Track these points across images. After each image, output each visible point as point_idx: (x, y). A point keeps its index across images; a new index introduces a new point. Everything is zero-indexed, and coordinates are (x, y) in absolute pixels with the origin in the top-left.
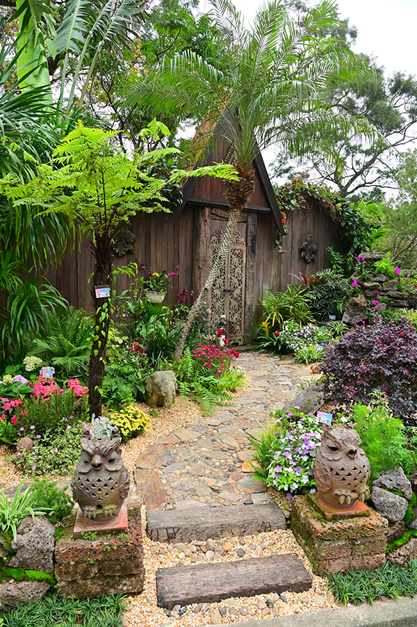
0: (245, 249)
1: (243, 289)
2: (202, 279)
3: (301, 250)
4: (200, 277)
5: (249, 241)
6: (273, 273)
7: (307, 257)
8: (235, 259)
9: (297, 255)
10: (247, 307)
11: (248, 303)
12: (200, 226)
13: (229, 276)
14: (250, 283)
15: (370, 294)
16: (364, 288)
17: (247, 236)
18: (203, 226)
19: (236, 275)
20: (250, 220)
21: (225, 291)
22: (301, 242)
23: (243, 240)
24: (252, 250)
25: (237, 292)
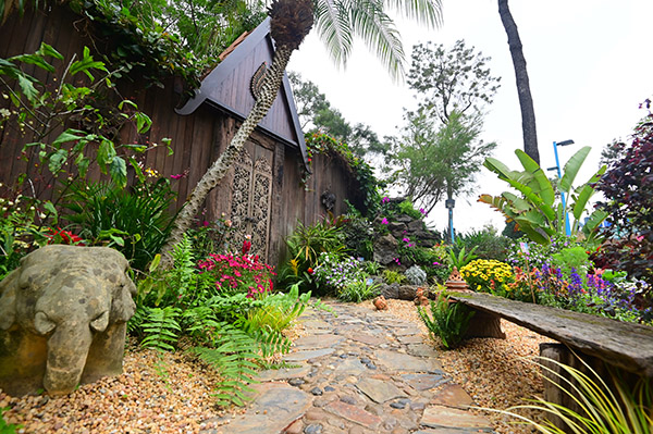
0: (271, 178)
1: (268, 223)
2: (219, 198)
3: (323, 197)
4: (217, 195)
5: (276, 171)
6: (297, 214)
7: (326, 204)
8: (261, 187)
9: (318, 202)
10: (272, 244)
11: (273, 239)
12: (221, 135)
13: (253, 204)
14: (276, 216)
15: (398, 234)
16: (391, 228)
17: (273, 166)
18: (224, 137)
19: (261, 205)
20: (277, 149)
21: (247, 219)
22: (322, 189)
23: (269, 168)
24: (279, 182)
25: (261, 224)
